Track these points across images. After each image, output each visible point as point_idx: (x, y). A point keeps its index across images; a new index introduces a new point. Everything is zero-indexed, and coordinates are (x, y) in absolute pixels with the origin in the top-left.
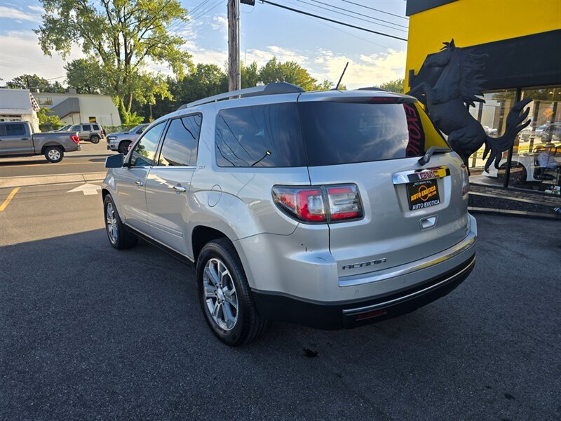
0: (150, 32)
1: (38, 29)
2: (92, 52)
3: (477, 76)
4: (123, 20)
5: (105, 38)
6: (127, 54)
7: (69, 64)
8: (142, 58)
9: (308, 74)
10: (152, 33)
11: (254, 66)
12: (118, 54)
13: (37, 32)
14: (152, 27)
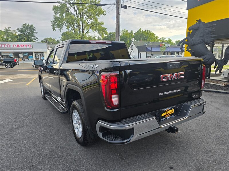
0: (92, 20)
1: (52, 20)
2: (70, 29)
3: (211, 33)
4: (82, 16)
5: (75, 23)
6: (83, 29)
7: (62, 34)
8: (88, 31)
9: (155, 35)
10: (93, 21)
11: (132, 32)
12: (80, 29)
13: (51, 21)
14: (93, 18)
